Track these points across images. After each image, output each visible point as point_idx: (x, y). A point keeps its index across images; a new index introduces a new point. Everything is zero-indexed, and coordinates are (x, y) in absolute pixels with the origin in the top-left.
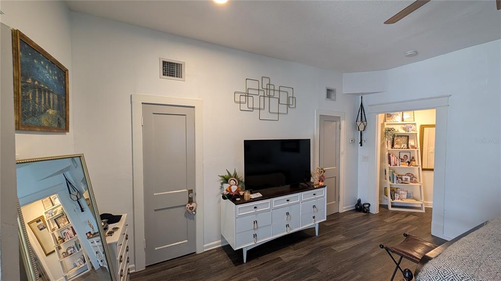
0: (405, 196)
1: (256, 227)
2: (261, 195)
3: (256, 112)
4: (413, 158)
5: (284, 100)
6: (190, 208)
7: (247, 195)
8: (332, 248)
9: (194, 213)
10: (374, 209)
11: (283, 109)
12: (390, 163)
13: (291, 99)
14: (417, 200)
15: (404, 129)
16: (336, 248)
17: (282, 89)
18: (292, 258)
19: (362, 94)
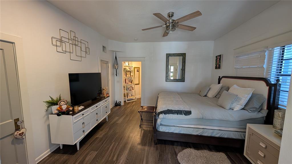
0: (130, 96)
1: (84, 126)
2: (83, 107)
3: (68, 54)
4: (132, 80)
5: (83, 49)
6: (20, 134)
7: (77, 108)
8: (116, 123)
9: (24, 137)
10: (122, 104)
11: (83, 54)
12: (126, 83)
13: (87, 49)
14: (134, 96)
15: (129, 68)
16: (118, 122)
17: (82, 41)
18: (103, 134)
19: (116, 51)
